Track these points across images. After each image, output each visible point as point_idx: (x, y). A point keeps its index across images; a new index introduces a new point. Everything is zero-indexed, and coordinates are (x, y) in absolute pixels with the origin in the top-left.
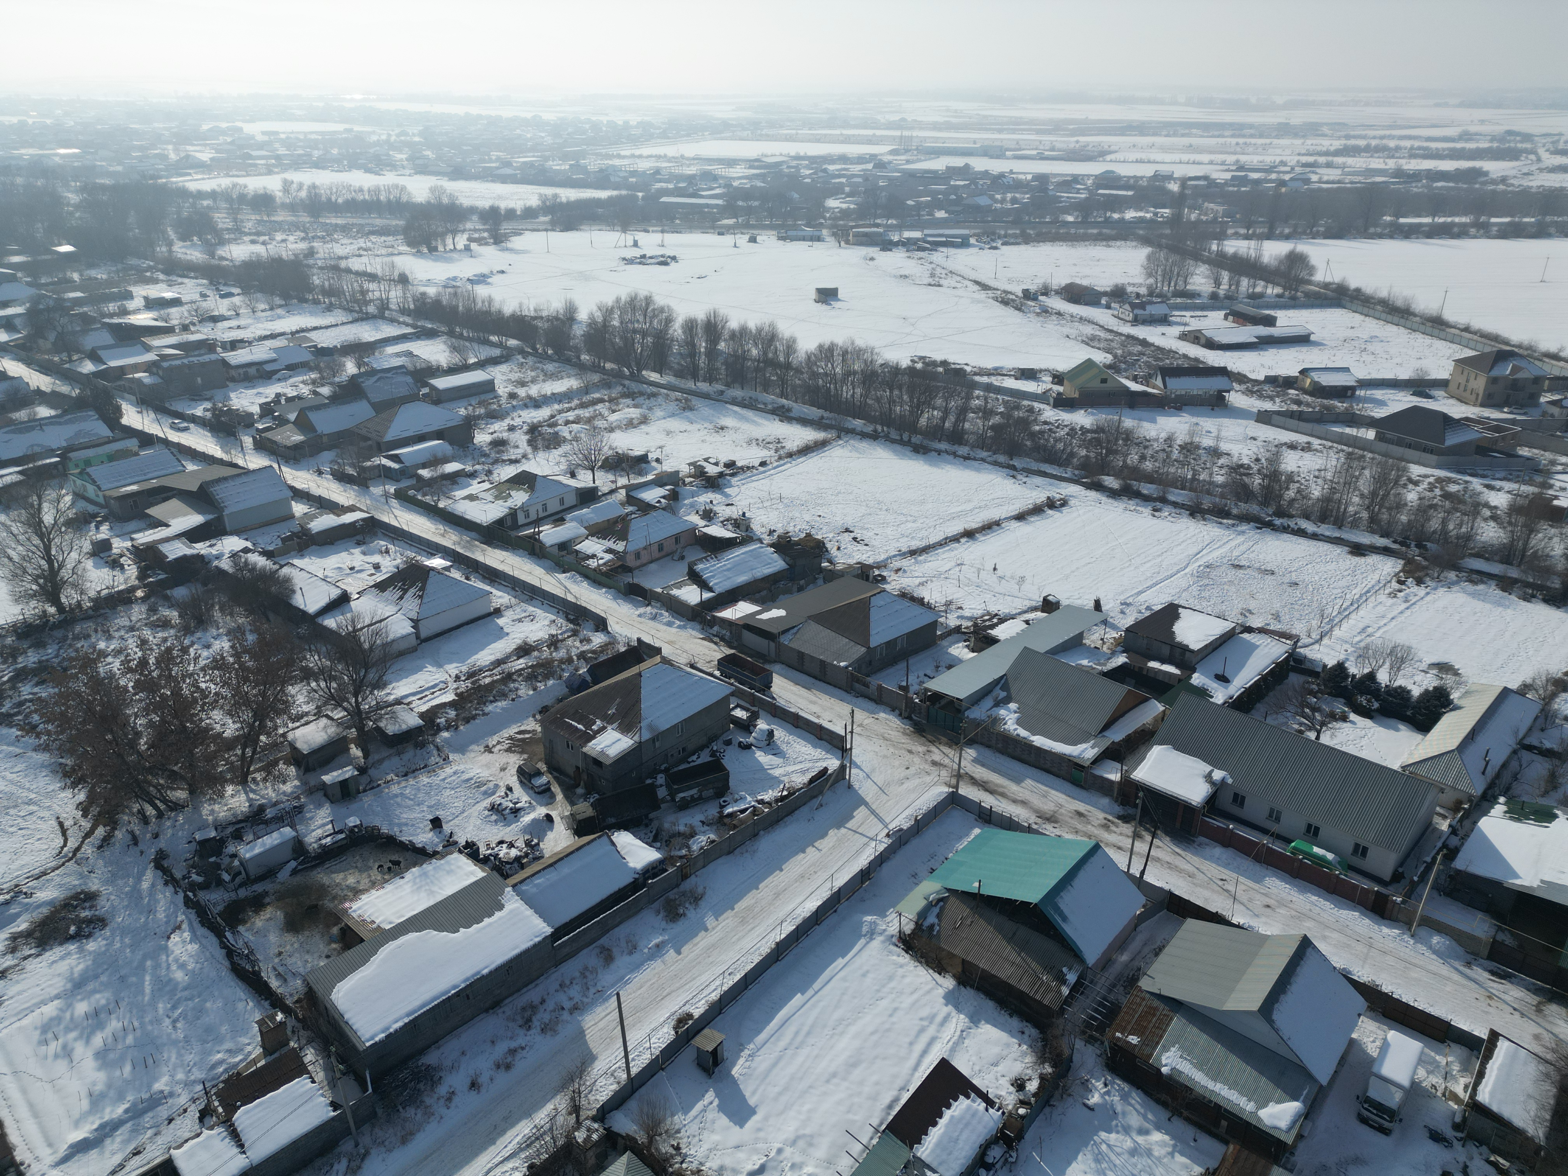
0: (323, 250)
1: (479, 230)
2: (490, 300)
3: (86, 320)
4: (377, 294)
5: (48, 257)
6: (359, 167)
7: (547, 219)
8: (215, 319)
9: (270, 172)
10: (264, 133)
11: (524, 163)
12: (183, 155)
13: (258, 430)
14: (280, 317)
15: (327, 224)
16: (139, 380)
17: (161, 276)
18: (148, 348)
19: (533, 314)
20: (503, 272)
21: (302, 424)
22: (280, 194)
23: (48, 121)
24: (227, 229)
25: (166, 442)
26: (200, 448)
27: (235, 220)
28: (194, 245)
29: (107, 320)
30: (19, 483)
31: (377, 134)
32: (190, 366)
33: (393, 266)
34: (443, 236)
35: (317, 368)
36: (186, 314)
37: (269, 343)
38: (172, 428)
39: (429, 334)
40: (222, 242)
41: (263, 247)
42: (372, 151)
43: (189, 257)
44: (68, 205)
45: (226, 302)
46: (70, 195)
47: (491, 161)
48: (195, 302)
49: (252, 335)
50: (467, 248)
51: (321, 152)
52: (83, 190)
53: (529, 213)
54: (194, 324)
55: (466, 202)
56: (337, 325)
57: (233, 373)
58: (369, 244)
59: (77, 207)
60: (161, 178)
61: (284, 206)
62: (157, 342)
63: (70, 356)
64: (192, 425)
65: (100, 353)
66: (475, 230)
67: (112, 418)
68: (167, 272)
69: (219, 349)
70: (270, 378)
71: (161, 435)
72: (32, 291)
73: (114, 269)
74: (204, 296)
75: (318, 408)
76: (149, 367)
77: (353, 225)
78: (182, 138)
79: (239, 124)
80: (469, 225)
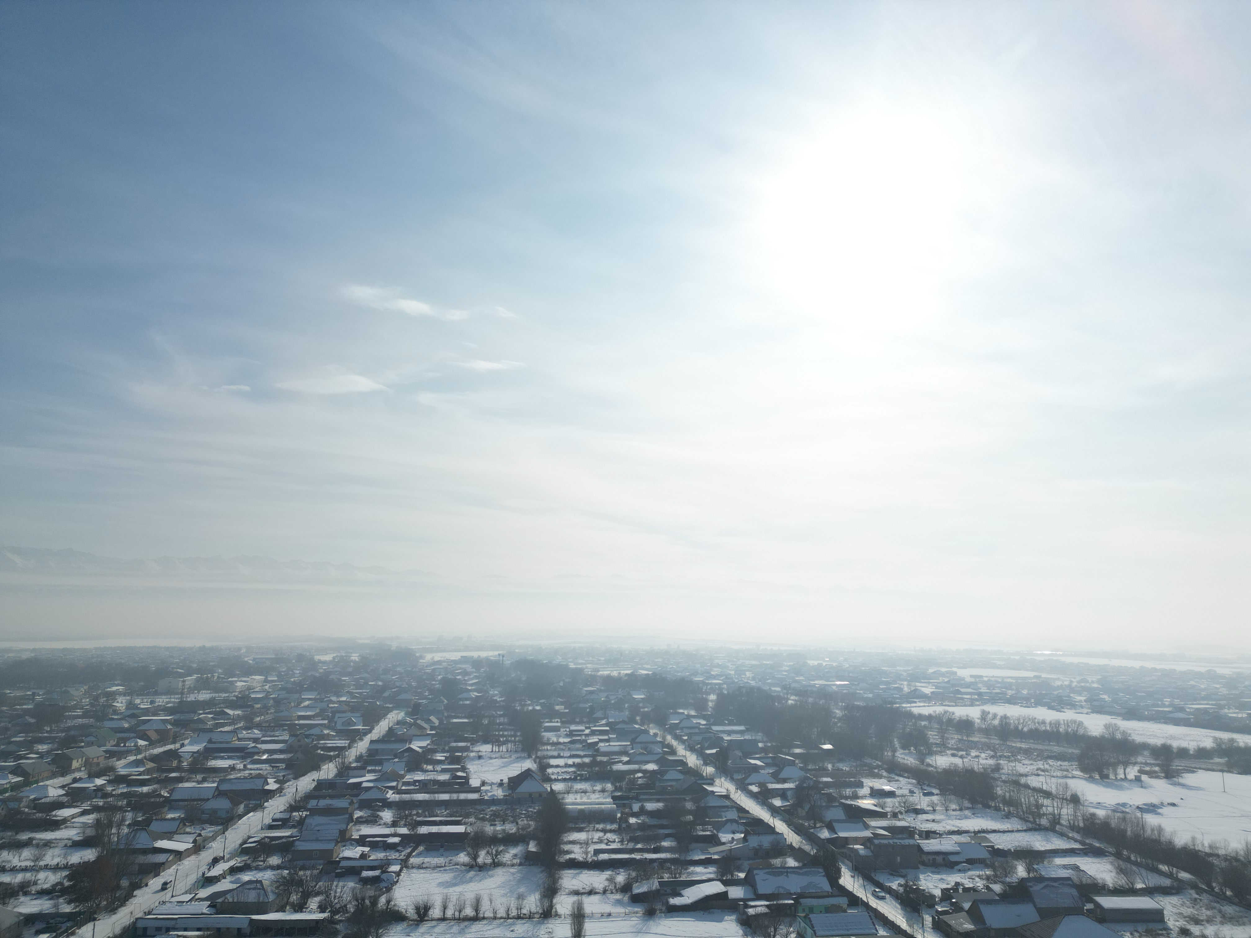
0: (1007, 767)
1: (1150, 764)
2: (1160, 829)
3: (830, 799)
4: (1050, 809)
5: (816, 751)
6: (1043, 705)
7: (1222, 761)
8: (917, 812)
9: (972, 705)
10: (971, 676)
11: (1197, 709)
12: (913, 688)
13: (937, 911)
14: (966, 817)
15: (1013, 747)
16: (856, 850)
17: (885, 774)
18: (867, 827)
19: (1207, 850)
20: (1174, 805)
21: (974, 914)
22: (979, 721)
23: (834, 664)
24: (936, 744)
25: (866, 905)
26: (891, 917)
27: (942, 737)
28: (910, 753)
29: (843, 801)
30: (766, 914)
31: (1061, 680)
32: (893, 846)
33: (1066, 786)
34: (1115, 766)
35: (991, 866)
36: (897, 804)
37: (955, 838)
38: (873, 895)
39: (1098, 853)
40: (931, 753)
41: (961, 760)
42: (1055, 693)
43: (906, 762)
44: (835, 717)
45: (927, 799)
46: (837, 712)
47: (1164, 706)
48: (904, 796)
49: (943, 829)
50: (1138, 779)
51: (1014, 692)
52: (845, 708)
53: (1202, 754)
54: (901, 813)
55: (1138, 739)
56: (1012, 831)
57: (924, 857)
58: (1047, 766)
59: (840, 719)
60: (896, 703)
61: (980, 730)
62: (873, 823)
63: (815, 824)
64: (888, 896)
65: (836, 825)
66: (1146, 764)
67: (833, 877)
68: (889, 771)
69: (917, 836)
70: (952, 868)
71: (865, 899)
72: (802, 773)
73: (854, 764)
74: (911, 792)
75: (989, 902)
76: (865, 842)
77: (1035, 749)
78: (914, 678)
79: (954, 669)
80: (1140, 759)
